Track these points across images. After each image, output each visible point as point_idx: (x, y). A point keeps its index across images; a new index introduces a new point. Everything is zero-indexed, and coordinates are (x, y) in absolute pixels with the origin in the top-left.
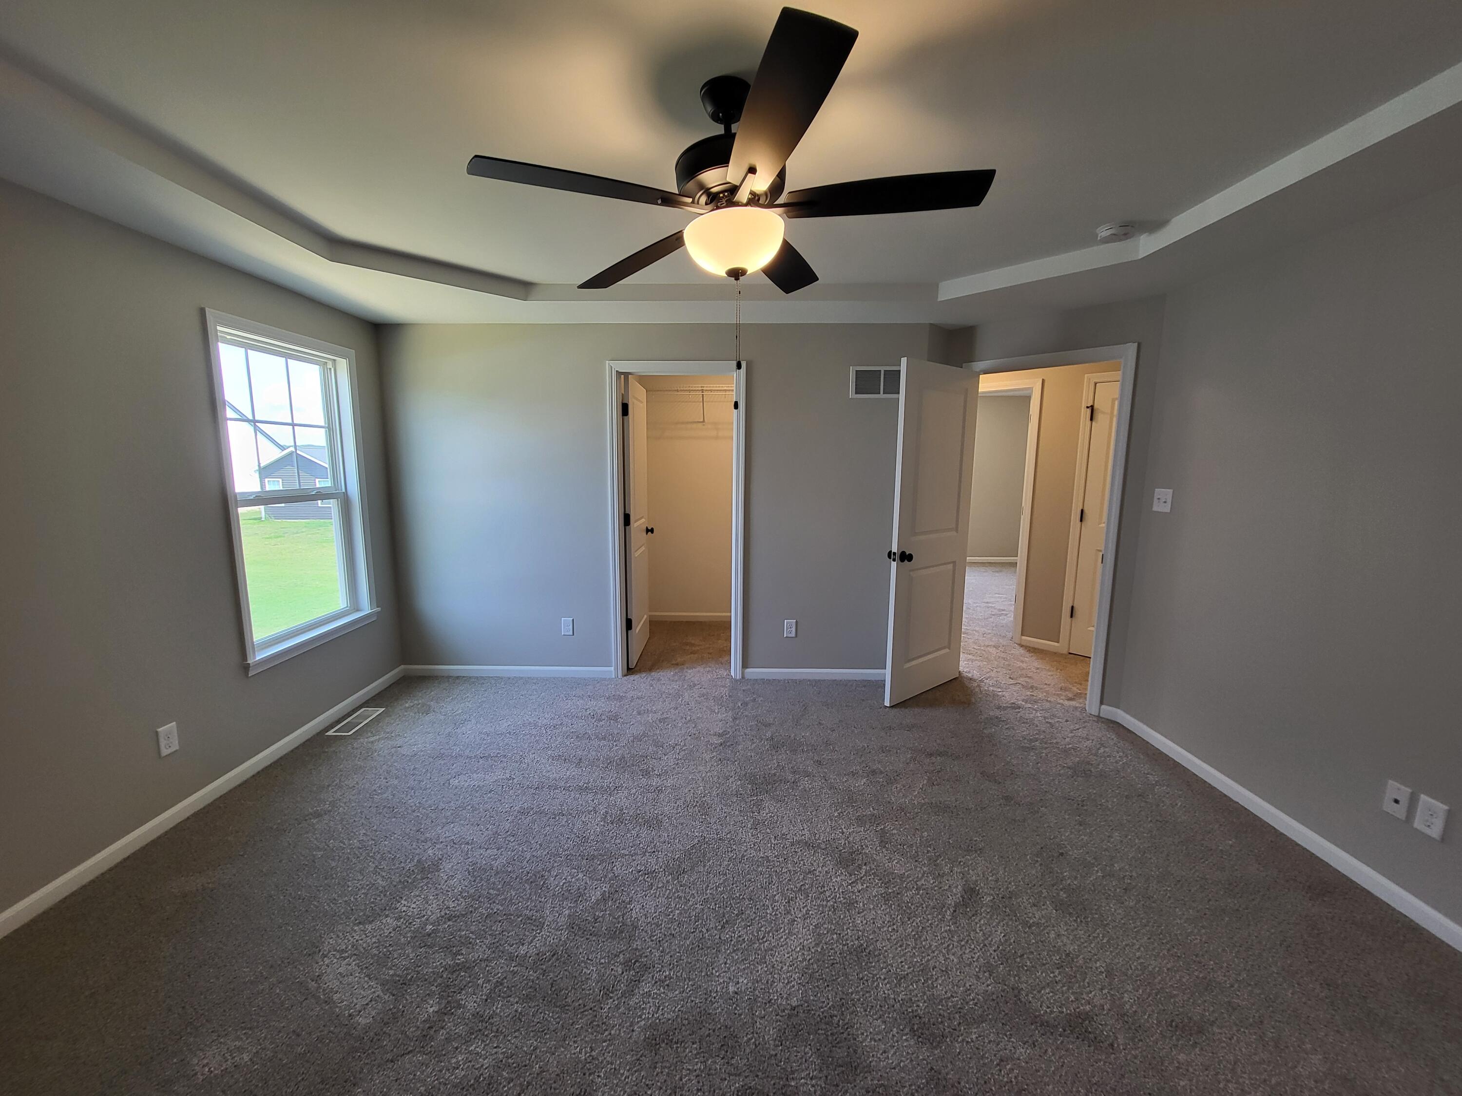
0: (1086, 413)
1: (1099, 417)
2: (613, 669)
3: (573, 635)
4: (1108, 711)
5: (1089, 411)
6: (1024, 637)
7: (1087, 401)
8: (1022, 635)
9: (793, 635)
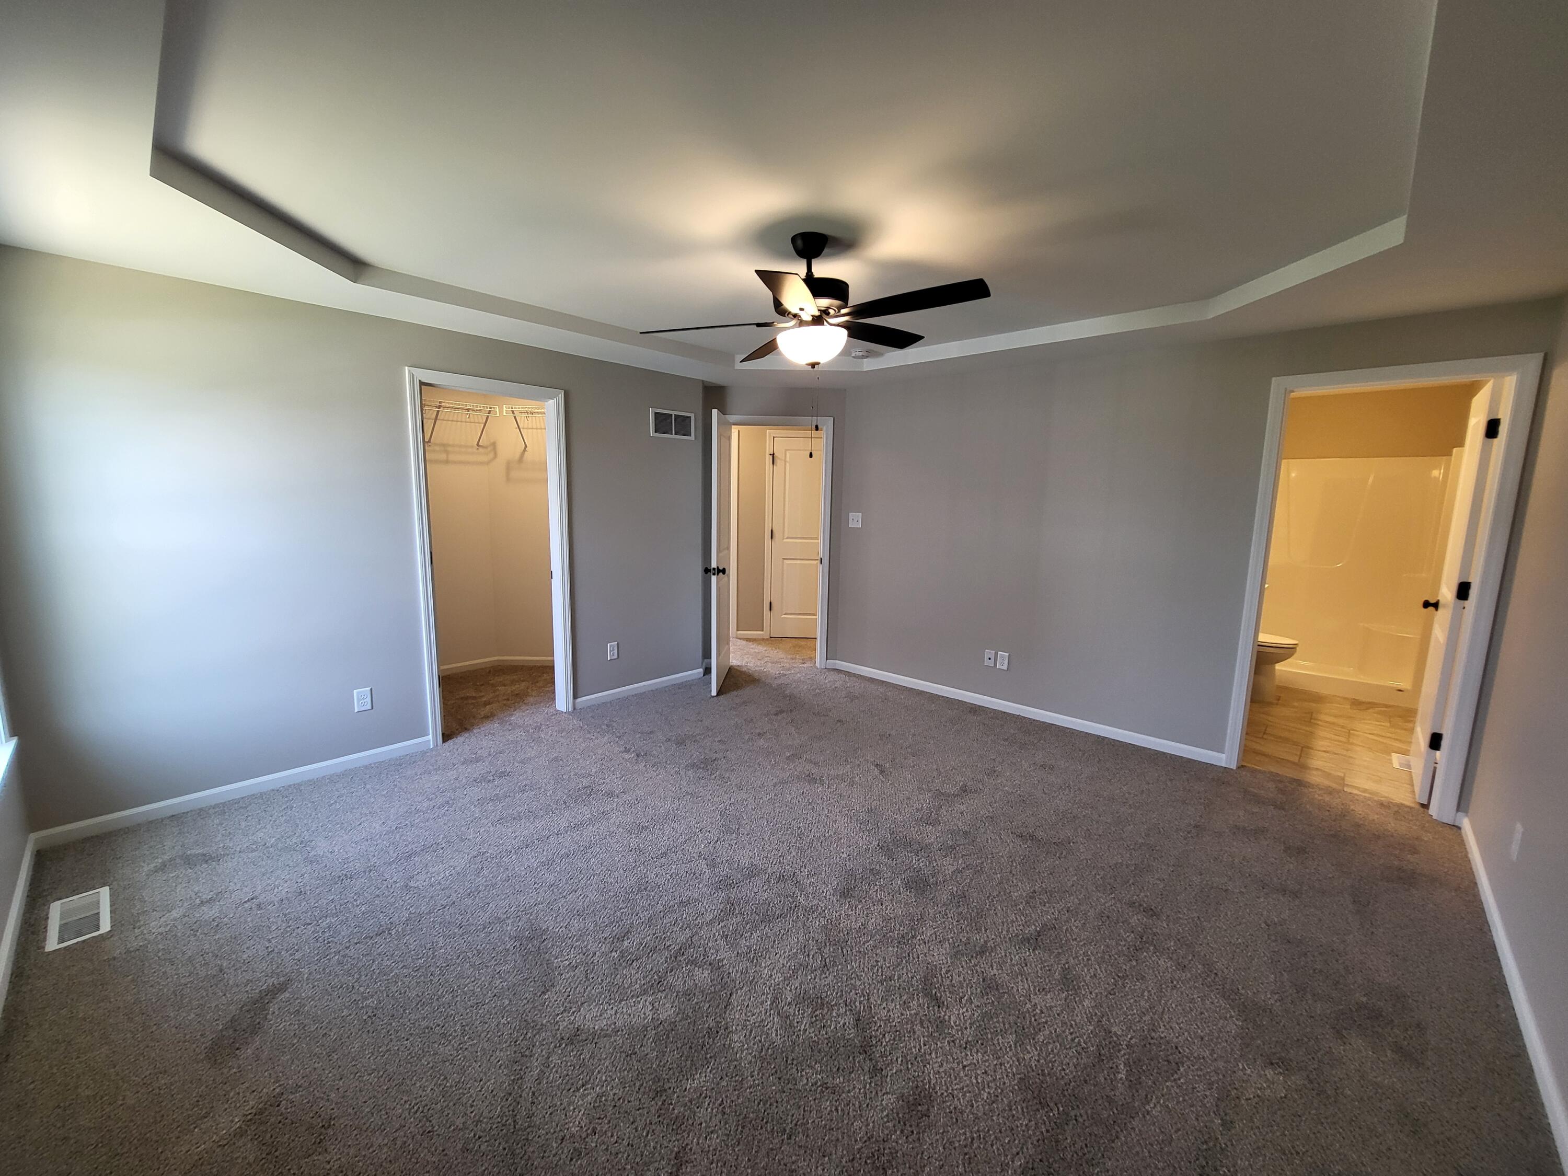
0: (769, 459)
1: (777, 461)
2: (431, 737)
3: (372, 708)
4: (832, 663)
5: (771, 457)
6: (739, 632)
7: (769, 450)
8: (738, 630)
9: (616, 656)
